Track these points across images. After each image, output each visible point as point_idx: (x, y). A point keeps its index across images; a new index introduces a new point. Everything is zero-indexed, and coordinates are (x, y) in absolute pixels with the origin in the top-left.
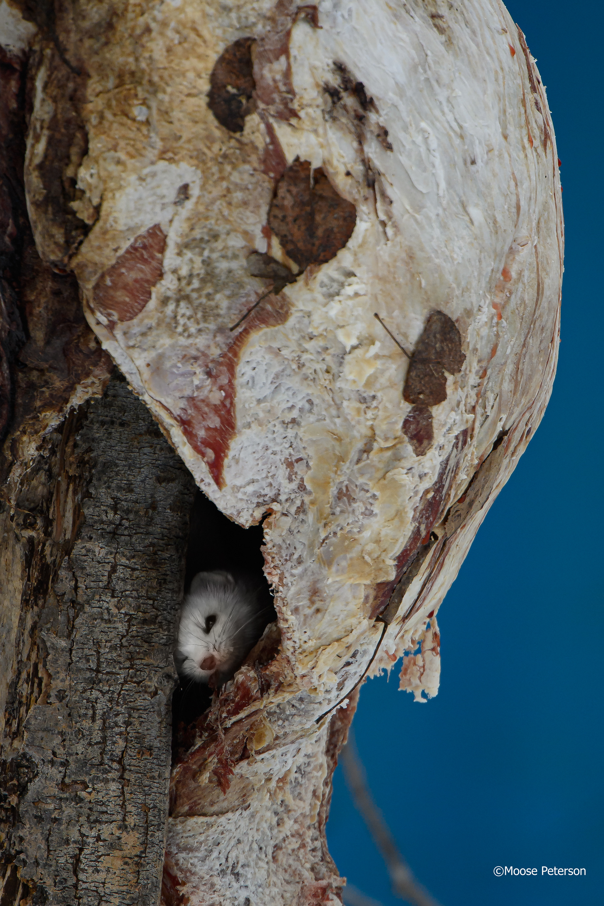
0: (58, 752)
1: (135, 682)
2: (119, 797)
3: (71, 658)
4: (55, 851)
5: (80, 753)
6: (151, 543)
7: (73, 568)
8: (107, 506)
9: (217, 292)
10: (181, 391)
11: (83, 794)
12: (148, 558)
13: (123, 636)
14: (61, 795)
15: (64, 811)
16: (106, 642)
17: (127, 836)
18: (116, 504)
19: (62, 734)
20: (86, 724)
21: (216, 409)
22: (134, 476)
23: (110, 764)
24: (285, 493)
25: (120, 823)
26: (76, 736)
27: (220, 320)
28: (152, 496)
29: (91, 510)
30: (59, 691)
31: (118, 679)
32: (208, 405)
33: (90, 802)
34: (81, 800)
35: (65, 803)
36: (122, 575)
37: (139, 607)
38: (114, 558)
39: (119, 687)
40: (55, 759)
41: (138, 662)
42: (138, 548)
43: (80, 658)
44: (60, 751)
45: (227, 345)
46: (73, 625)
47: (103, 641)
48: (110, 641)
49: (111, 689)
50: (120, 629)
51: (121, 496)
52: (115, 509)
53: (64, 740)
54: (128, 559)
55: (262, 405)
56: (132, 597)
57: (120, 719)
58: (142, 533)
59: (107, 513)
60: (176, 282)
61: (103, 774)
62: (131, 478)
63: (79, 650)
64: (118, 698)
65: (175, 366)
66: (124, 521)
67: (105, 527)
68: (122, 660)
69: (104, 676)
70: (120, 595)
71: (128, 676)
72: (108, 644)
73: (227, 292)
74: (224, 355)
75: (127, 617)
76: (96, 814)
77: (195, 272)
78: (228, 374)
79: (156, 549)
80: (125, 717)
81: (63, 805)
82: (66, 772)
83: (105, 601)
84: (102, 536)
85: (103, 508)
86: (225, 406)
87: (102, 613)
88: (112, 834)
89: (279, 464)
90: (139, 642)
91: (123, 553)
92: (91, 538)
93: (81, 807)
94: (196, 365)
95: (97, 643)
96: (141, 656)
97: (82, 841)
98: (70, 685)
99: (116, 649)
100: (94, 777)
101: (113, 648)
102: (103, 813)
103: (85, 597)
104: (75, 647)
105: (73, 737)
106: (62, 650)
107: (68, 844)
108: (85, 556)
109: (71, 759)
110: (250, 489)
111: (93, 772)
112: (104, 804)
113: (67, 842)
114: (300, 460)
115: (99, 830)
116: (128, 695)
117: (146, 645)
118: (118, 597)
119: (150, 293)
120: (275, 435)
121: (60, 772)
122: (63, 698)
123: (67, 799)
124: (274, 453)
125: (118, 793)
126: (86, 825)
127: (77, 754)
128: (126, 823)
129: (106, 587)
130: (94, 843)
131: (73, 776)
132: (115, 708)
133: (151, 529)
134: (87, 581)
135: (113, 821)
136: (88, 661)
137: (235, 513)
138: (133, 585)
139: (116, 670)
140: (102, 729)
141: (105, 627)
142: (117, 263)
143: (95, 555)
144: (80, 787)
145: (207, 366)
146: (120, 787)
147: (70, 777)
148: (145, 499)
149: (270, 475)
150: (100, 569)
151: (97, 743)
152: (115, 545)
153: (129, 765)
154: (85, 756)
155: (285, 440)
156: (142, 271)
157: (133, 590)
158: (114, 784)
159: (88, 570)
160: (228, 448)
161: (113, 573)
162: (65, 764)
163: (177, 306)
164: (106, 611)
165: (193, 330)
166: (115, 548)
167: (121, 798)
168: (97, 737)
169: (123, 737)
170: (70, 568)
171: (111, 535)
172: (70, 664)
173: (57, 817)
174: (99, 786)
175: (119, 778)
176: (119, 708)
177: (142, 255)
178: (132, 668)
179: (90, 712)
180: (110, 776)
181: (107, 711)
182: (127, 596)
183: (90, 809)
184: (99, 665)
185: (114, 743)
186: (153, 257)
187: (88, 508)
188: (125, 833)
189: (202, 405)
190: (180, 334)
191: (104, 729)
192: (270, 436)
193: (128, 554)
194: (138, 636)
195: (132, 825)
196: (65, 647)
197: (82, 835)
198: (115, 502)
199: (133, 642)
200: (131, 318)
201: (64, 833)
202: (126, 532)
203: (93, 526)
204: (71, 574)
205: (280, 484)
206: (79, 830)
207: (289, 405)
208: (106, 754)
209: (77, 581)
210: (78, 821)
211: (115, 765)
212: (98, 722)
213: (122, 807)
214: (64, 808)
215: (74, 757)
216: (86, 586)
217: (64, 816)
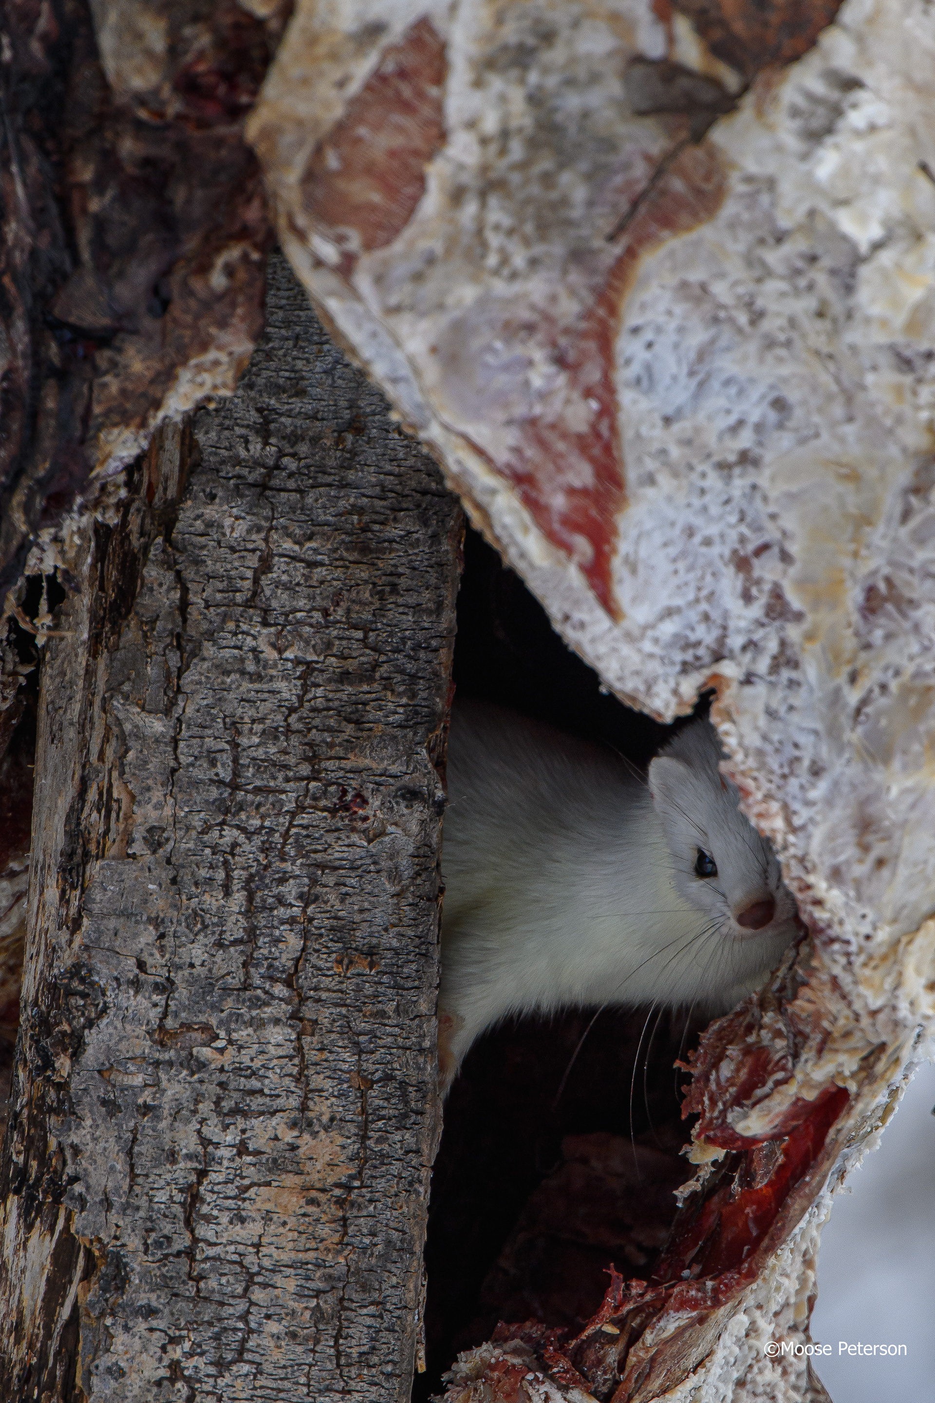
0: (150, 961)
1: (324, 809)
2: (291, 1058)
3: (176, 759)
4: (147, 1176)
5: (197, 963)
6: (353, 506)
7: (176, 563)
8: (248, 426)
9: (562, 166)
10: (506, 406)
11: (206, 1053)
12: (348, 539)
13: (292, 710)
14: (157, 1055)
15: (165, 1090)
16: (253, 721)
17: (313, 1143)
18: (267, 422)
19: (156, 922)
20: (212, 900)
21: (582, 444)
22: (307, 360)
23: (267, 986)
24: (738, 631)
25: (295, 1114)
26: (188, 927)
27: (572, 232)
28: (352, 405)
29: (213, 435)
30: (151, 830)
31: (282, 803)
32: (564, 436)
33: (222, 1070)
34: (202, 1065)
35: (168, 1073)
36: (285, 578)
37: (329, 645)
38: (266, 540)
39: (285, 820)
40: (142, 976)
41: (330, 764)
42: (322, 518)
43: (196, 757)
44: (155, 960)
45: (593, 289)
46: (179, 687)
47: (247, 720)
48: (262, 720)
49: (267, 823)
50: (286, 695)
51: (278, 406)
52: (264, 432)
53: (162, 936)
54: (296, 543)
55: (676, 427)
56: (311, 625)
57: (290, 890)
58: (329, 485)
59: (247, 442)
60: (476, 148)
61: (250, 1008)
62: (300, 364)
63: (195, 741)
64: (284, 844)
65: (490, 349)
66: (286, 460)
67: (245, 472)
68: (292, 760)
69: (250, 797)
70: (281, 620)
71: (306, 796)
72: (258, 728)
73: (584, 166)
74: (588, 315)
75: (301, 669)
76: (236, 1095)
77: (515, 123)
78: (599, 360)
79: (366, 518)
80: (299, 885)
81: (163, 1076)
82: (167, 1005)
83: (247, 634)
84: (237, 492)
85: (238, 431)
86: (598, 435)
87: (242, 660)
88: (276, 1138)
89: (719, 564)
90: (332, 722)
91: (285, 528)
92: (212, 497)
93: (201, 1081)
94: (531, 343)
95: (234, 726)
96: (338, 751)
97: (206, 1154)
98: (174, 815)
99: (276, 738)
100: (231, 1015)
101: (271, 734)
102: (252, 1092)
103: (205, 626)
104: (184, 733)
105: (183, 928)
106: (157, 741)
107: (174, 1162)
108: (202, 535)
109: (179, 977)
110: (668, 628)
111: (229, 1004)
112: (254, 1073)
113: (172, 1157)
114: (764, 548)
115: (244, 1131)
116: (308, 836)
117: (349, 729)
118: (276, 625)
119: (421, 180)
120: (707, 498)
121: (155, 1005)
122: (160, 845)
123: (170, 1064)
124: (708, 542)
125: (288, 1049)
126: (214, 1120)
127: (192, 966)
128: (311, 1114)
129: (248, 604)
130: (232, 1160)
131: (183, 1015)
132: (277, 864)
133: (351, 476)
134: (209, 590)
135: (277, 1111)
136: (213, 763)
137: (642, 688)
138: (311, 598)
139: (279, 782)
140: (248, 911)
141: (249, 691)
142: (349, 116)
143: (224, 535)
144: (198, 1036)
145: (554, 344)
146: (293, 1037)
147: (176, 1015)
148: (335, 412)
149: (704, 593)
150: (236, 564)
151: (236, 942)
152: (267, 512)
153: (316, 989)
154: (210, 970)
155: (728, 508)
156: (400, 129)
157: (313, 609)
158: (277, 1029)
159: (210, 566)
160: (614, 531)
161: (264, 573)
162: (166, 987)
163: (483, 205)
164: (250, 655)
165: (519, 260)
166: (266, 519)
167: (296, 1061)
168: (235, 928)
169: (298, 927)
170: (169, 564)
171: (258, 490)
172: (174, 771)
173: (149, 1101)
174: (242, 1034)
175: (291, 1017)
176: (288, 866)
177: (398, 93)
178: (315, 779)
179: (221, 875)
180: (268, 1012)
181: (258, 872)
182: (299, 622)
183: (221, 1084)
184: (236, 774)
185: (277, 941)
186: (420, 95)
187: (207, 433)
188: (306, 1137)
189: (550, 436)
190: (496, 272)
191: (249, 912)
192: (697, 502)
193: (297, 531)
194: (328, 709)
195: (325, 1119)
196: (163, 735)
197: (205, 1142)
198: (265, 418)
199: (317, 722)
200: (388, 242)
201: (167, 1137)
202: (291, 484)
203: (218, 471)
204: (170, 576)
205: (726, 615)
206: (199, 1132)
207: (732, 419)
208: (256, 966)
209: (185, 591)
210: (195, 1112)
211: (280, 990)
212: (236, 896)
213: (297, 1080)
214: (164, 1084)
215: (186, 972)
216: (206, 601)
217: (165, 1099)
